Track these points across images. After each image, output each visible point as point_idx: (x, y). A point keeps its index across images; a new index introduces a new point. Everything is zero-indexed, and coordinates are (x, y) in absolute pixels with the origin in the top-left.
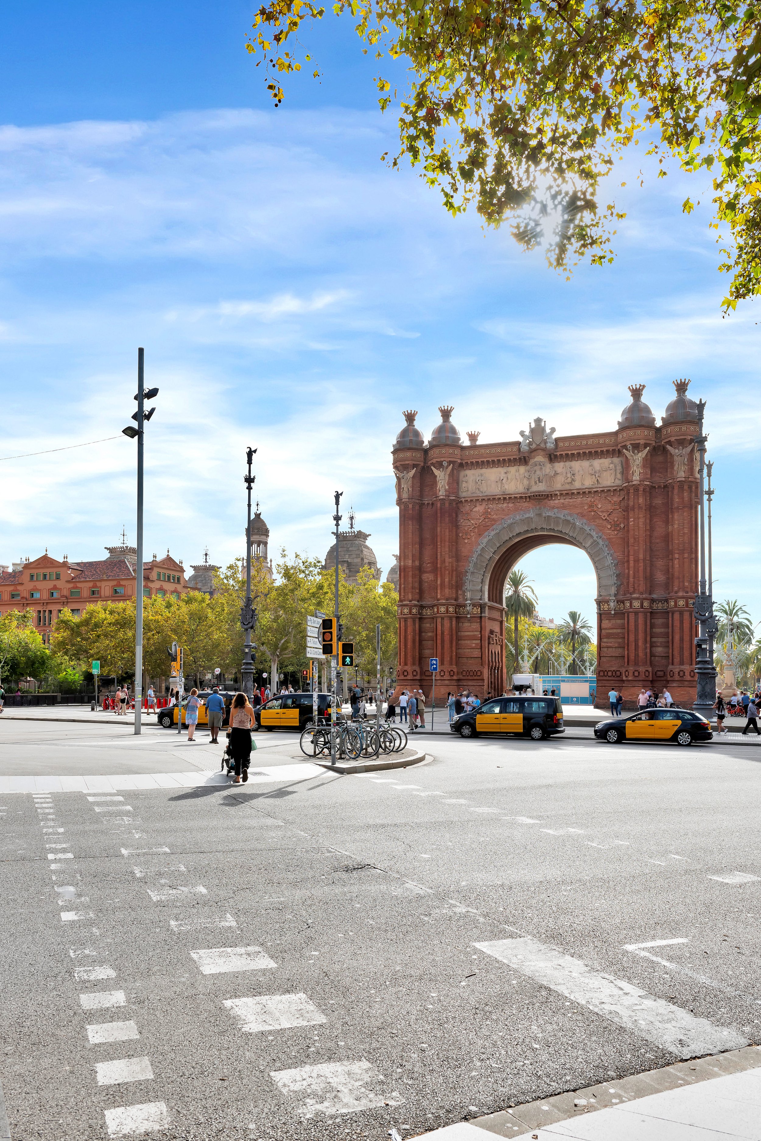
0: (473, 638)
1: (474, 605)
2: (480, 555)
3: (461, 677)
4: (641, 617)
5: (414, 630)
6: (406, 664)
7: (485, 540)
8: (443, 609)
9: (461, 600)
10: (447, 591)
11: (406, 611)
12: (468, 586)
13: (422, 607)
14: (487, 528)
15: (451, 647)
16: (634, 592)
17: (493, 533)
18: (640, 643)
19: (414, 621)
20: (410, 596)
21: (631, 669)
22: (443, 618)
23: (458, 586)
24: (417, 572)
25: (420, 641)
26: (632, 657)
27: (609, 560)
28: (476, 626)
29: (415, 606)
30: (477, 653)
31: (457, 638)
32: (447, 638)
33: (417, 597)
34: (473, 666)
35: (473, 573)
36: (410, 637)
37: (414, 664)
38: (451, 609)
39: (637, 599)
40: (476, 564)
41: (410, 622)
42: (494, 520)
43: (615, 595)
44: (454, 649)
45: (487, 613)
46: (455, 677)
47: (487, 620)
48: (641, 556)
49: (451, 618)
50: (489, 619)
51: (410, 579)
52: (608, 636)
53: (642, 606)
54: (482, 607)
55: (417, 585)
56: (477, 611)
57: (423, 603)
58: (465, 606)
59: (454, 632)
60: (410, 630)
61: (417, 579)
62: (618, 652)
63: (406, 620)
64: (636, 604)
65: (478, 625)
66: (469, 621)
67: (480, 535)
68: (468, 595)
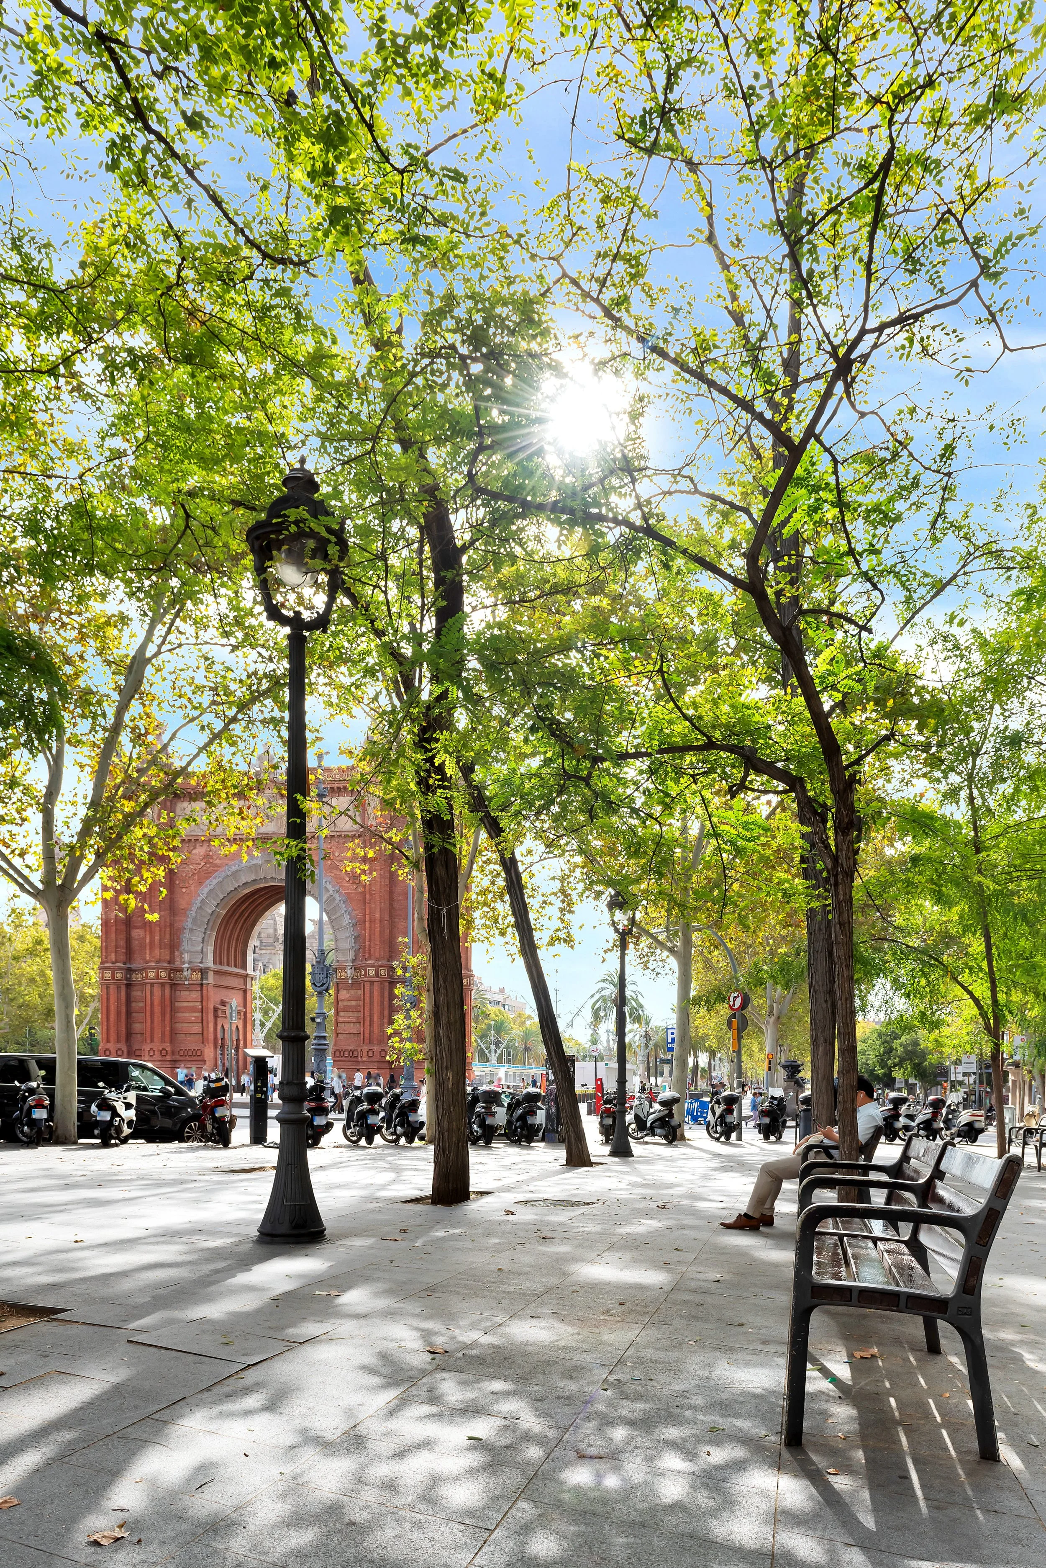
0: (192, 1010)
1: (193, 970)
2: (200, 908)
3: (178, 1057)
4: (376, 986)
5: (118, 999)
6: (108, 1041)
7: (206, 890)
8: (152, 974)
9: (177, 964)
10: (157, 952)
11: (108, 975)
12: (185, 946)
13: (130, 971)
14: (208, 875)
15: (163, 1020)
16: (370, 958)
17: (215, 882)
18: (375, 1019)
19: (118, 988)
20: (113, 957)
21: (365, 1048)
22: (152, 985)
23: (174, 946)
24: (123, 927)
25: (129, 1013)
26: (367, 1035)
27: (346, 920)
28: (196, 995)
29: (120, 969)
30: (197, 1028)
31: (172, 1009)
32: (157, 1009)
33: (123, 957)
34: (191, 1044)
35: (191, 930)
36: (113, 1008)
37: (118, 1041)
38: (163, 974)
39: (372, 966)
40: (195, 919)
41: (112, 989)
42: (216, 865)
43: (353, 961)
44: (167, 1023)
45: (211, 979)
46: (168, 1058)
47: (211, 989)
48: (378, 916)
49: (162, 985)
50: (216, 986)
51: (113, 936)
52: (346, 1009)
53: (377, 975)
54: (204, 972)
55: (122, 943)
56: (196, 976)
57: (133, 966)
58: (181, 970)
59: (167, 1002)
60: (113, 998)
61: (123, 936)
62: (353, 1029)
63: (108, 986)
64: (372, 972)
65: (198, 994)
66: (189, 988)
67: (201, 883)
68: (186, 957)
